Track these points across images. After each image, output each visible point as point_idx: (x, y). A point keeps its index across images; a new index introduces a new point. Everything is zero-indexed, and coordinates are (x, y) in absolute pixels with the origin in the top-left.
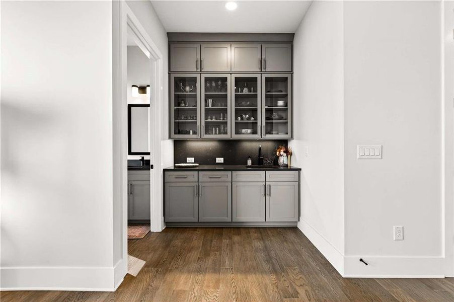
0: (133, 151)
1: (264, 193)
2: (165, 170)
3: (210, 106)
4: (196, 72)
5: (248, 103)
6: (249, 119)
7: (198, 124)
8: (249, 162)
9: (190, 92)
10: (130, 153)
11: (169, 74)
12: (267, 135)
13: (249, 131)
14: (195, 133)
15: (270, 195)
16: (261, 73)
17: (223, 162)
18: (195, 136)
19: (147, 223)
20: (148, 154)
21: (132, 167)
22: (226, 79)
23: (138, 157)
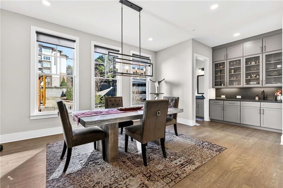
0: (199, 93)
1: (259, 113)
2: (210, 100)
3: (233, 73)
4: (225, 60)
5: (255, 69)
6: (256, 77)
7: (226, 81)
8: (257, 98)
9: (222, 68)
10: (198, 93)
11: (213, 63)
12: (266, 85)
13: (255, 83)
14: (224, 85)
15: (263, 114)
16: (262, 53)
17: (241, 98)
18: (224, 86)
19: (203, 118)
20: (204, 94)
21: (197, 98)
22: (240, 60)
23: (201, 95)
